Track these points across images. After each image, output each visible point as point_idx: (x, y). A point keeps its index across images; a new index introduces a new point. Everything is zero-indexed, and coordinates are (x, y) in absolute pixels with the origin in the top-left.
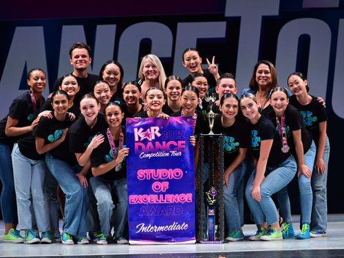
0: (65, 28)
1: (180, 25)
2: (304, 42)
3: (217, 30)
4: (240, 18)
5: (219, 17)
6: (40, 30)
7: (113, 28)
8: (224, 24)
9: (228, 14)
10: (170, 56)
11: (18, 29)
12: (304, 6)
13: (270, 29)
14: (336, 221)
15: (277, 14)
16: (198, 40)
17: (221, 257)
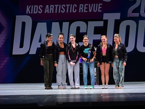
0: (53, 23)
1: (89, 22)
2: (128, 28)
3: (100, 24)
4: (108, 20)
5: (101, 19)
6: (45, 24)
7: (68, 23)
8: (103, 22)
10: (86, 32)
11: (38, 23)
12: (128, 16)
13: (117, 24)
15: (119, 19)
16: (95, 27)
17: (101, 95)
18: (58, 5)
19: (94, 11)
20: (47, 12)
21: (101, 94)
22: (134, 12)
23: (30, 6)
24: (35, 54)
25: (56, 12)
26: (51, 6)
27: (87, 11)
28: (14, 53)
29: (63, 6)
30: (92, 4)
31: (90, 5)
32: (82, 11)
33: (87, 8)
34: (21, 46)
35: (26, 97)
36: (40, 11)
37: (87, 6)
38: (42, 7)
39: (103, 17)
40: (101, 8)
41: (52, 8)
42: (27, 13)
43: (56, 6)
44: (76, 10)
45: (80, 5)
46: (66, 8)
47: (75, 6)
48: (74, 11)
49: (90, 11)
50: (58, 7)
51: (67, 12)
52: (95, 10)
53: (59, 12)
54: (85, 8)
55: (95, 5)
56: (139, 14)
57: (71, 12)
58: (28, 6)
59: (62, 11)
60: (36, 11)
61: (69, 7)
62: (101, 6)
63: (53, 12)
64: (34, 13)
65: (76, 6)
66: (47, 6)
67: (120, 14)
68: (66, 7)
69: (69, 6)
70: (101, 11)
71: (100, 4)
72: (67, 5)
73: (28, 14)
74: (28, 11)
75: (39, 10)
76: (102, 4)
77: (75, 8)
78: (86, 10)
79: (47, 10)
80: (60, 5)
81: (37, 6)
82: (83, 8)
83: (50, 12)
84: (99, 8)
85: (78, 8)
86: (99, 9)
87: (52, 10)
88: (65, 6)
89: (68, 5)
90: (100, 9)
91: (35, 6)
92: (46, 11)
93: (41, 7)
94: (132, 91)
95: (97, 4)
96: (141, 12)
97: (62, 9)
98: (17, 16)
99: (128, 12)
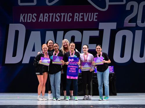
0: (47, 32)
1: (84, 31)
2: (124, 38)
3: (96, 33)
4: (103, 29)
5: (97, 29)
6: (39, 32)
7: (63, 32)
8: (98, 32)
9: (99, 28)
10: (81, 41)
11: (32, 32)
12: (124, 26)
14: (134, 95)
15: (115, 28)
16: (90, 36)
18: (53, 14)
19: (90, 20)
20: (41, 21)
22: (130, 21)
23: (24, 14)
24: (28, 63)
25: (50, 21)
26: (45, 14)
27: (82, 21)
28: (7, 62)
29: (58, 15)
30: (88, 14)
31: (85, 14)
32: (77, 21)
33: (82, 17)
34: (14, 55)
36: (34, 20)
37: (83, 16)
38: (36, 15)
40: (97, 17)
41: (46, 16)
42: (21, 21)
43: (50, 15)
44: (71, 19)
45: (76, 14)
46: (60, 17)
47: (70, 15)
48: (69, 19)
49: (86, 20)
50: (53, 16)
51: (62, 21)
52: (91, 19)
53: (54, 21)
54: (81, 17)
55: (90, 14)
56: (135, 23)
57: (65, 21)
58: (21, 14)
59: (56, 20)
60: (29, 20)
61: (64, 16)
62: (96, 15)
63: (47, 21)
64: (28, 21)
65: (71, 15)
66: (42, 15)
67: (116, 23)
68: (61, 15)
69: (64, 15)
70: (96, 20)
71: (95, 14)
72: (61, 14)
73: (22, 23)
74: (22, 19)
75: (33, 18)
76: (97, 13)
77: (70, 17)
78: (81, 19)
79: (41, 18)
80: (55, 14)
81: (31, 15)
82: (78, 17)
83: (44, 21)
84: (95, 17)
85: (73, 17)
87: (46, 19)
88: (59, 15)
89: (63, 14)
90: (96, 19)
91: (29, 14)
92: (40, 20)
93: (35, 15)
94: (124, 103)
95: (93, 14)
96: (137, 22)
97: (56, 17)
98: (10, 24)
99: (125, 22)
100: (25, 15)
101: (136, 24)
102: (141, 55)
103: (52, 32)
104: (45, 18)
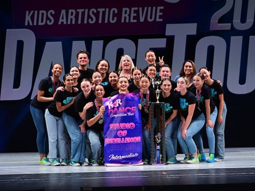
0: (74, 42)
1: (139, 40)
2: (211, 50)
3: (161, 43)
4: (174, 36)
5: (163, 36)
6: (60, 43)
7: (101, 42)
8: (165, 39)
9: (167, 34)
10: (134, 58)
11: (47, 43)
12: (211, 29)
13: (191, 42)
15: (195, 34)
17: (164, 173)
18: (83, 10)
19: (149, 20)
20: (62, 23)
21: (162, 171)
22: (221, 21)
23: (32, 12)
25: (79, 22)
26: (70, 11)
27: (135, 21)
29: (93, 12)
30: (146, 8)
31: (141, 9)
32: (127, 21)
33: (135, 15)
35: (24, 178)
36: (50, 21)
37: (137, 12)
38: (53, 13)
39: (165, 31)
40: (161, 14)
41: (72, 14)
42: (26, 24)
43: (79, 12)
44: (115, 18)
45: (124, 9)
46: (97, 15)
47: (114, 11)
48: (113, 19)
49: (142, 20)
50: (83, 13)
51: (100, 22)
52: (151, 18)
53: (85, 22)
54: (133, 15)
55: (150, 8)
56: (230, 24)
57: (106, 22)
58: (27, 12)
59: (90, 20)
60: (42, 22)
61: (104, 13)
62: (161, 11)
63: (73, 23)
64: (40, 24)
65: (116, 12)
66: (63, 12)
67: (196, 24)
68: (98, 12)
69: (103, 11)
70: (161, 20)
71: (159, 8)
72: (99, 10)
73: (29, 27)
74: (28, 21)
75: (48, 18)
76: (162, 8)
77: (114, 15)
78: (134, 18)
79: (63, 19)
80: (87, 10)
81: (45, 12)
82: (128, 15)
83: (69, 23)
84: (159, 14)
85: (119, 15)
86: (158, 17)
87: (71, 19)
88: (95, 11)
89: (101, 10)
90: (160, 17)
91: (41, 12)
92: (61, 20)
93: (51, 13)
95: (154, 8)
96: (234, 21)
97: (89, 16)
98: (7, 30)
99: (211, 21)
100: (34, 14)
101: (232, 26)
102: (242, 81)
103: (83, 42)
104: (70, 17)
